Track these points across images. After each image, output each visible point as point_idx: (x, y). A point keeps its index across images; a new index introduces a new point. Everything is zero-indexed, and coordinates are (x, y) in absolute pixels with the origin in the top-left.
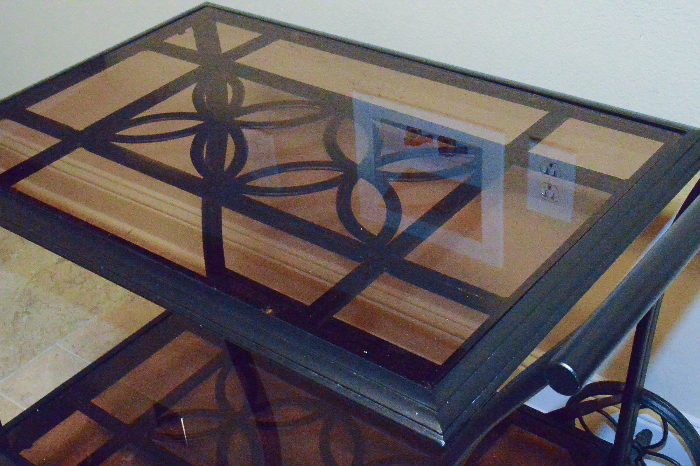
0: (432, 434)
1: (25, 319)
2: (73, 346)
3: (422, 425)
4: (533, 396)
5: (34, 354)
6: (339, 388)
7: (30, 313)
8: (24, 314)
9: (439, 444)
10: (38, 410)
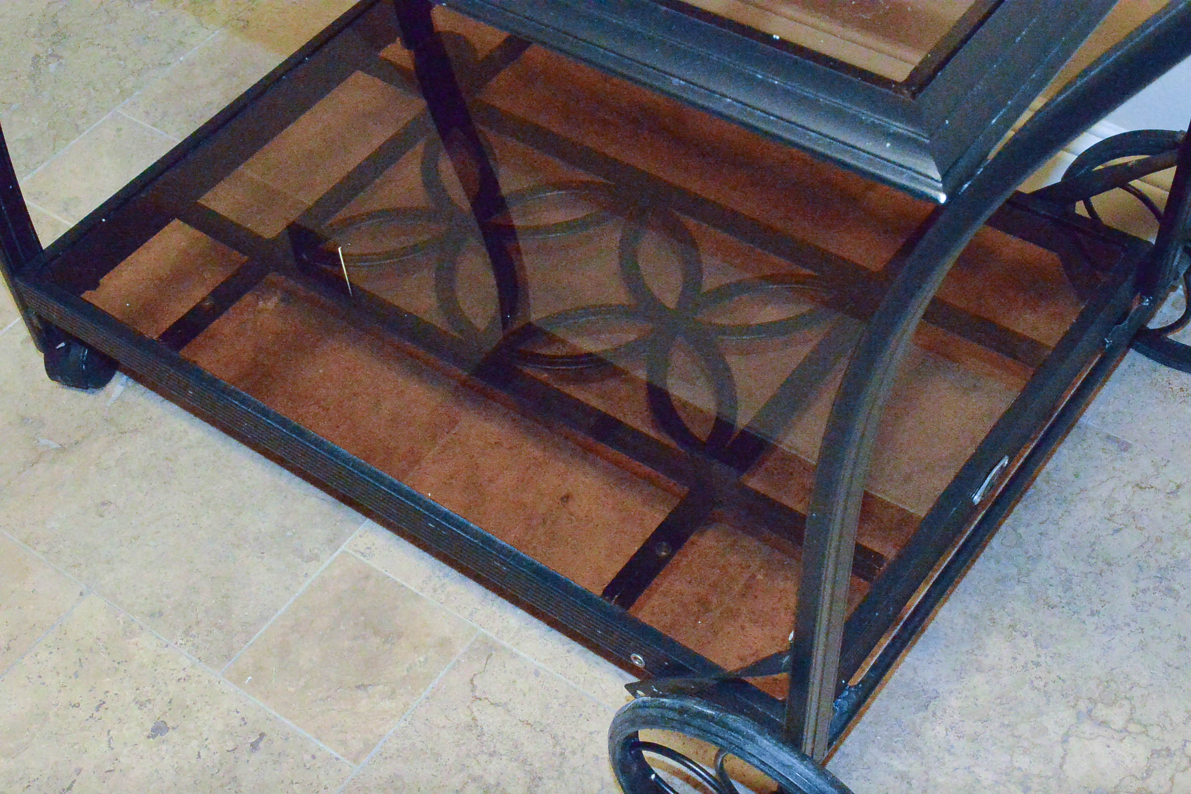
0: (921, 182)
1: (52, 67)
2: (147, 113)
3: (901, 166)
4: (1132, 95)
5: (77, 129)
6: (730, 105)
7: (61, 57)
8: (51, 60)
9: (936, 201)
10: (104, 220)
